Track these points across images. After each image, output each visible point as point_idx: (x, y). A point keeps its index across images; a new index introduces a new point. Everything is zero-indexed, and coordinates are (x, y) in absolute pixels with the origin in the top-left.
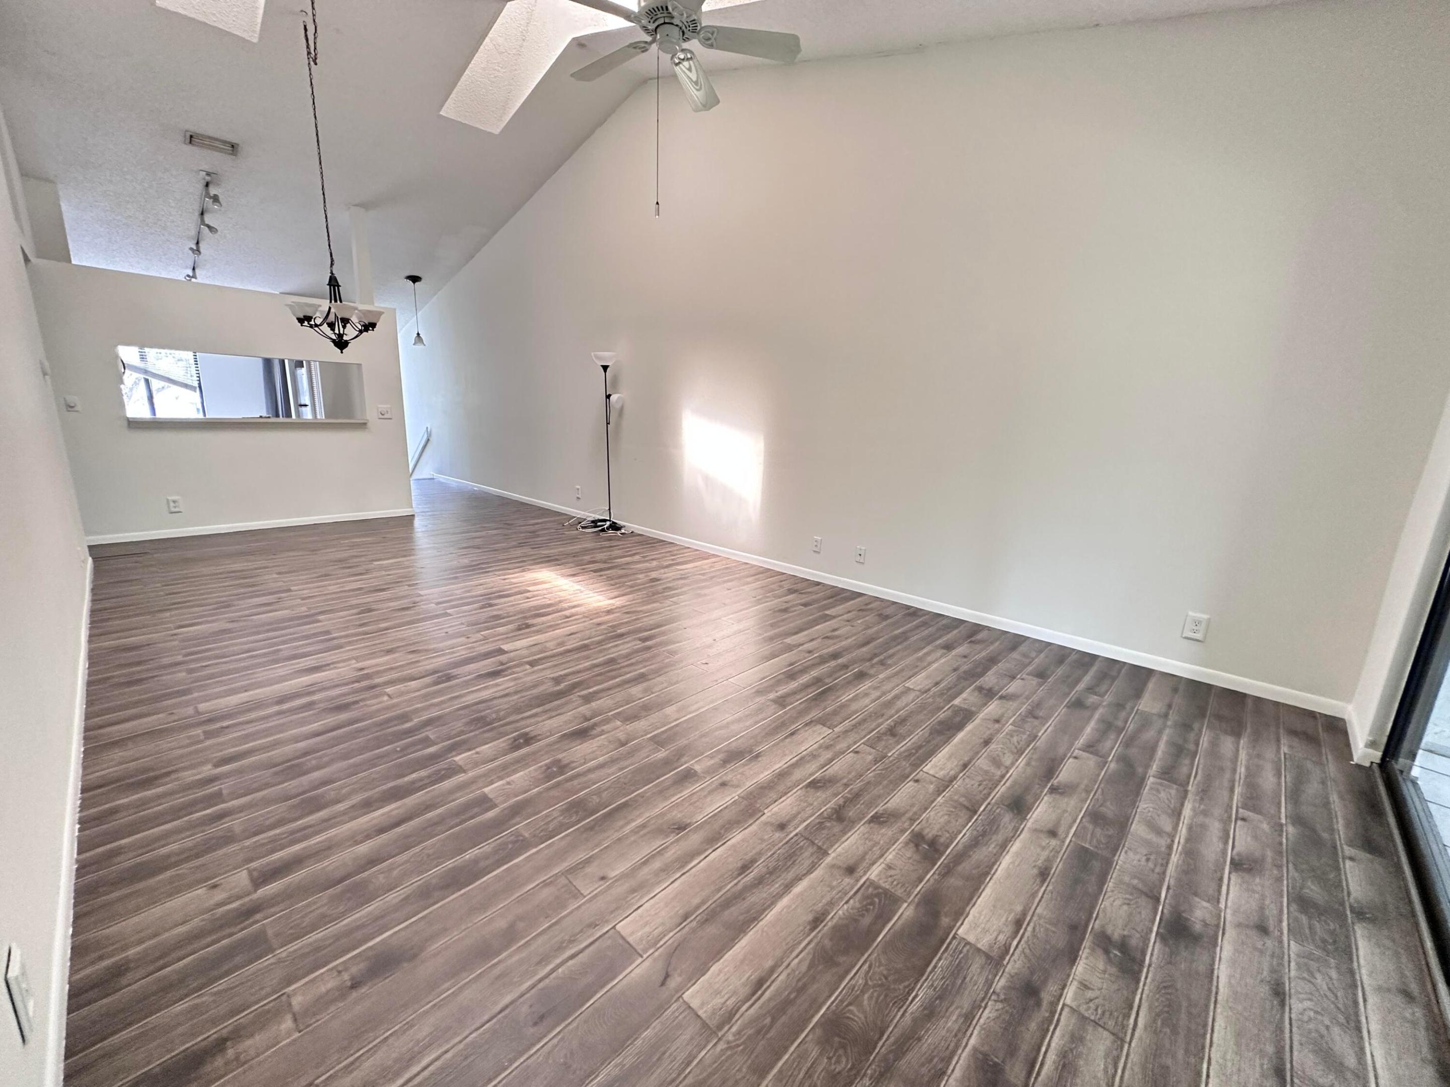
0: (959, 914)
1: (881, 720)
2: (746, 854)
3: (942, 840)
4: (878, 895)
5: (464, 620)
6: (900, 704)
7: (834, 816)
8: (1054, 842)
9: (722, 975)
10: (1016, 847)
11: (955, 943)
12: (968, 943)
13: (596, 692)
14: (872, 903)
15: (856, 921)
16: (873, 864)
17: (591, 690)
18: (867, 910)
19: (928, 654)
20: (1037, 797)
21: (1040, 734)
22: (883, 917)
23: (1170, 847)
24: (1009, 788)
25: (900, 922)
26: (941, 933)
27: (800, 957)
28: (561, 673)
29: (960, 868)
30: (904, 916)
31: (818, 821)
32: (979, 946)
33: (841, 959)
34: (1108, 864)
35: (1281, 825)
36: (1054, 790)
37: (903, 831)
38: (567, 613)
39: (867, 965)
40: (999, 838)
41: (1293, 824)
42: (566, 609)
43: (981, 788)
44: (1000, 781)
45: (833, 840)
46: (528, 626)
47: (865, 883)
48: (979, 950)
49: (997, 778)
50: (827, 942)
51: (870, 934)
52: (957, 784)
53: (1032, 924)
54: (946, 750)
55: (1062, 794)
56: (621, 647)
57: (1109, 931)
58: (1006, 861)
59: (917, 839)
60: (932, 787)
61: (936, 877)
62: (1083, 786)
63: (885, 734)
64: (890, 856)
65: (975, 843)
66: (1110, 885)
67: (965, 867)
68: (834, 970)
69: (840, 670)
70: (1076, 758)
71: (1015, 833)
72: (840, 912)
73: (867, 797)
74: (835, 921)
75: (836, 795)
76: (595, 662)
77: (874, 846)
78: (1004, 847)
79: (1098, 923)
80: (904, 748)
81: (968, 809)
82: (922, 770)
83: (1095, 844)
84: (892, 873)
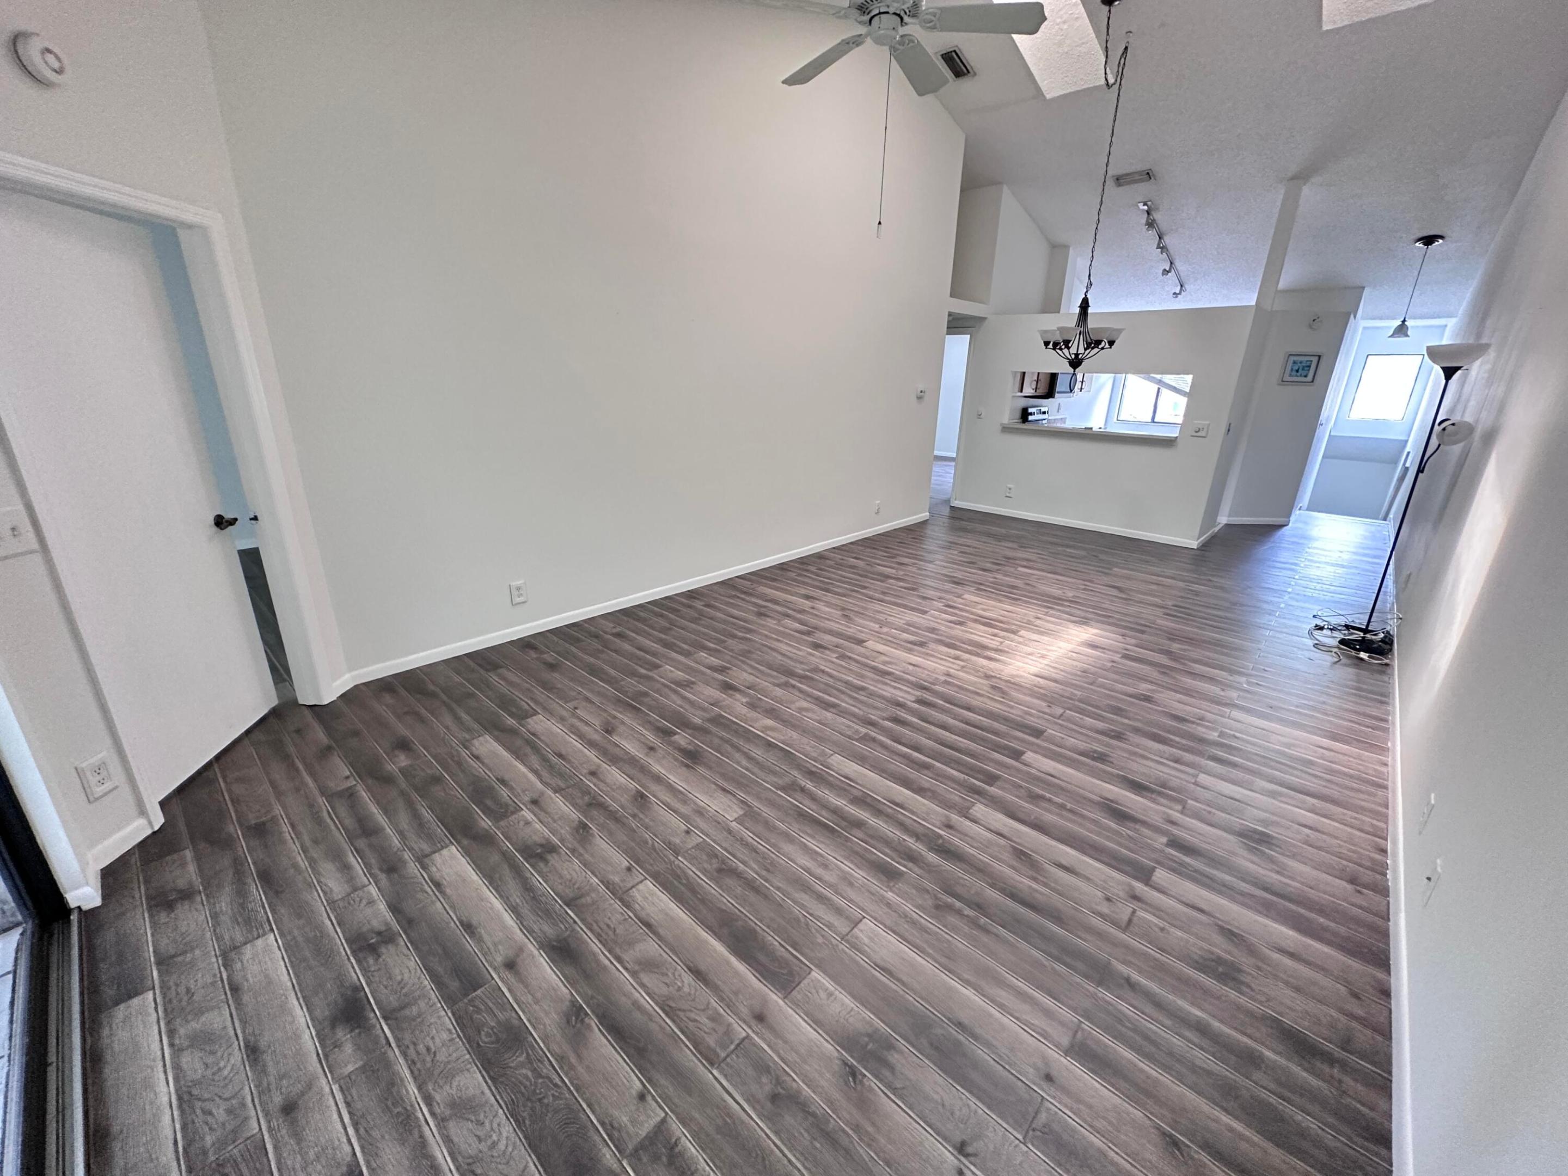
0: (467, 853)
2: (574, 757)
3: (542, 865)
4: (506, 811)
7: (594, 801)
8: (499, 959)
10: (509, 919)
11: (447, 842)
12: (443, 848)
15: (493, 798)
16: (535, 815)
18: (497, 805)
20: (571, 982)
22: (487, 811)
24: (594, 954)
25: (478, 817)
26: (459, 837)
27: (483, 772)
29: (506, 866)
30: (482, 822)
32: (437, 854)
34: (450, 1000)
36: (576, 1011)
37: (562, 840)
40: (525, 911)
47: (520, 807)
48: (434, 852)
52: (617, 905)
53: (431, 893)
58: (497, 904)
59: (550, 849)
60: (617, 879)
61: (505, 848)
64: (538, 826)
66: (427, 982)
67: (506, 871)
71: (528, 930)
72: (504, 793)
73: (612, 825)
74: (498, 789)
75: (622, 807)
77: (552, 818)
78: (514, 910)
79: (403, 943)
80: (691, 873)
81: (575, 899)
82: (646, 879)
83: (477, 1003)
84: (522, 823)
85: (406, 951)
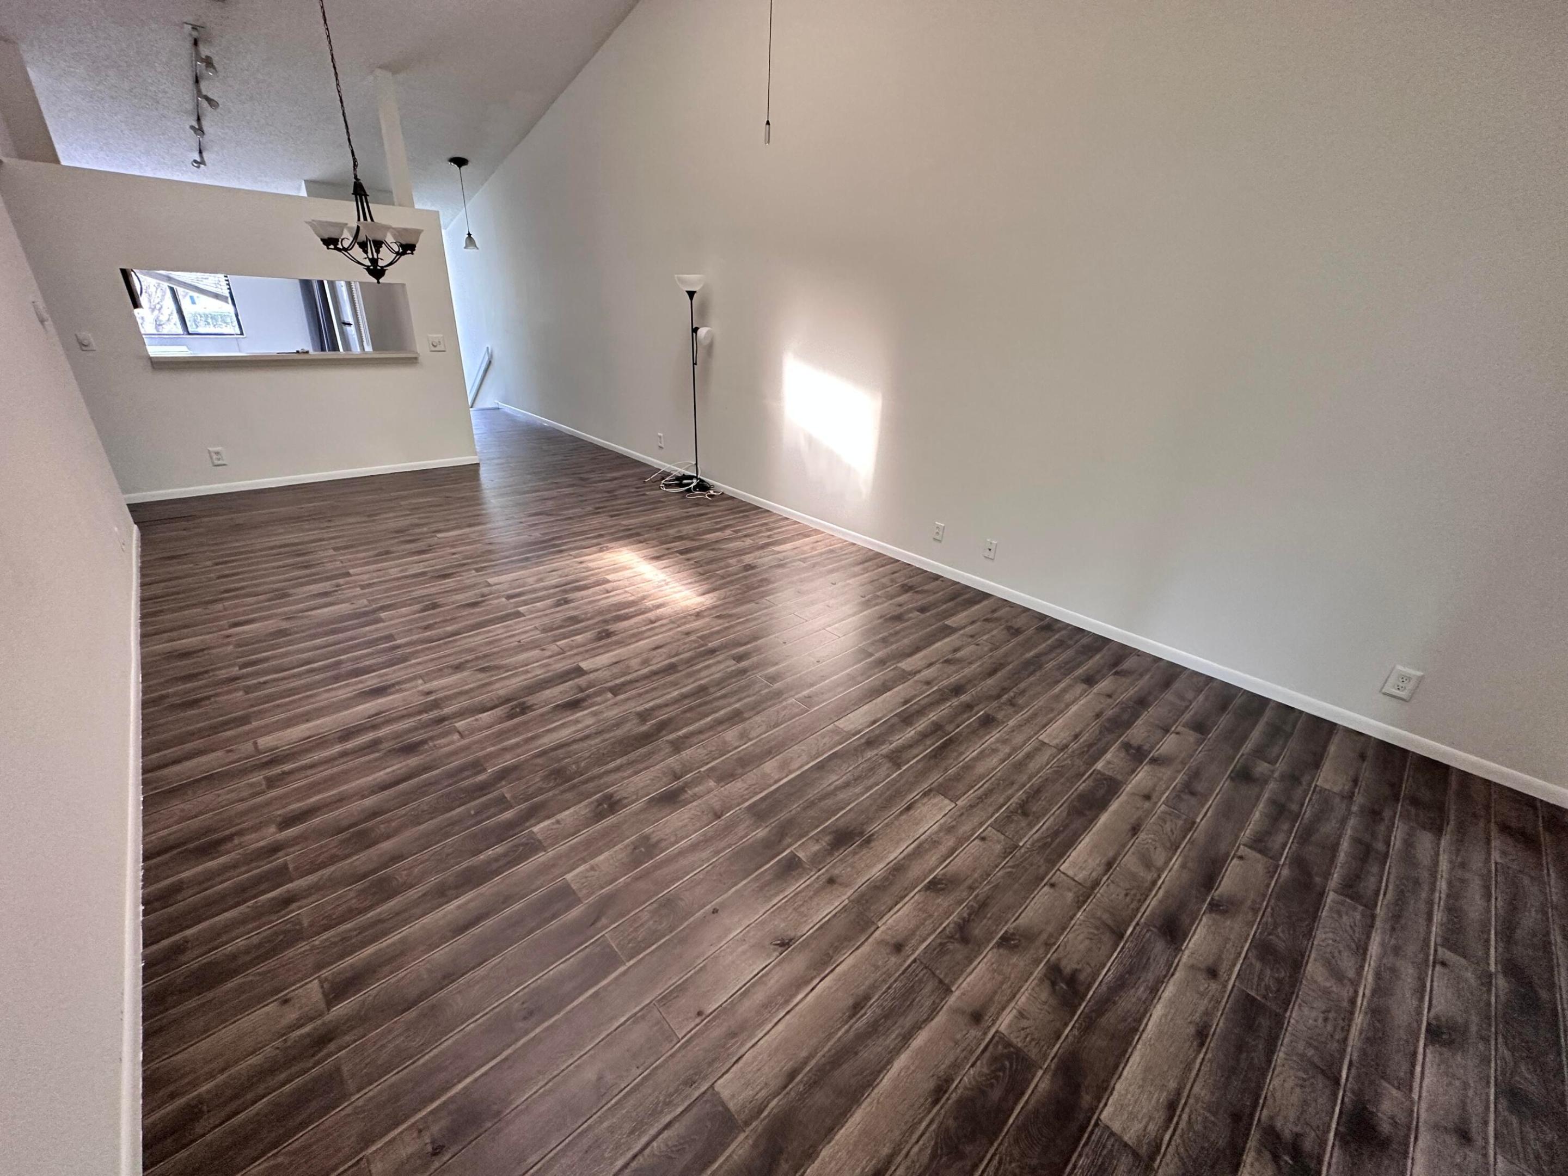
0: (1103, 1090)
1: (1010, 792)
2: (858, 987)
3: (1082, 977)
4: (1009, 1057)
5: (537, 623)
6: (1033, 766)
7: (957, 936)
8: (1214, 986)
9: (833, 1163)
10: (1169, 991)
11: (1098, 1132)
12: (1112, 1134)
13: (686, 737)
14: (1003, 1068)
15: (983, 1093)
16: (1003, 1009)
17: (680, 733)
18: (997, 1078)
19: (1064, 691)
20: (1194, 918)
21: (1198, 820)
22: (1016, 1089)
23: (1353, 1002)
24: (1161, 902)
25: (1032, 1101)
26: (1081, 1116)
27: (921, 1142)
28: (647, 706)
29: (1103, 1021)
30: (1040, 1089)
31: (939, 941)
32: (1126, 1138)
33: (968, 1149)
34: (1278, 1022)
35: (1490, 975)
36: (1215, 907)
37: (1037, 962)
38: (651, 615)
39: (997, 1158)
40: (1150, 977)
41: (1505, 974)
42: (650, 610)
43: (1128, 899)
44: (1151, 890)
45: (958, 970)
46: (609, 634)
47: (993, 1037)
48: (1126, 1145)
49: (1147, 884)
50: (951, 1122)
51: (1002, 1113)
52: (1101, 891)
53: (1187, 1110)
54: (1087, 840)
55: (1225, 912)
56: (714, 669)
57: (1279, 1124)
58: (1158, 1011)
59: (1054, 973)
60: (1070, 896)
61: (1076, 1032)
62: (1249, 903)
63: (1014, 812)
64: (1022, 999)
65: (1121, 984)
66: (1280, 1056)
67: (1109, 1019)
68: (959, 1164)
69: (963, 712)
70: (1241, 858)
71: (1168, 969)
72: (967, 1077)
73: (993, 911)
74: (959, 1091)
75: (960, 903)
76: (684, 690)
77: (1002, 983)
78: (1154, 991)
79: (1265, 1112)
80: (1037, 835)
81: (1112, 931)
82: (1058, 870)
83: (1263, 992)
84: (1025, 1023)
85: (1270, 1101)
